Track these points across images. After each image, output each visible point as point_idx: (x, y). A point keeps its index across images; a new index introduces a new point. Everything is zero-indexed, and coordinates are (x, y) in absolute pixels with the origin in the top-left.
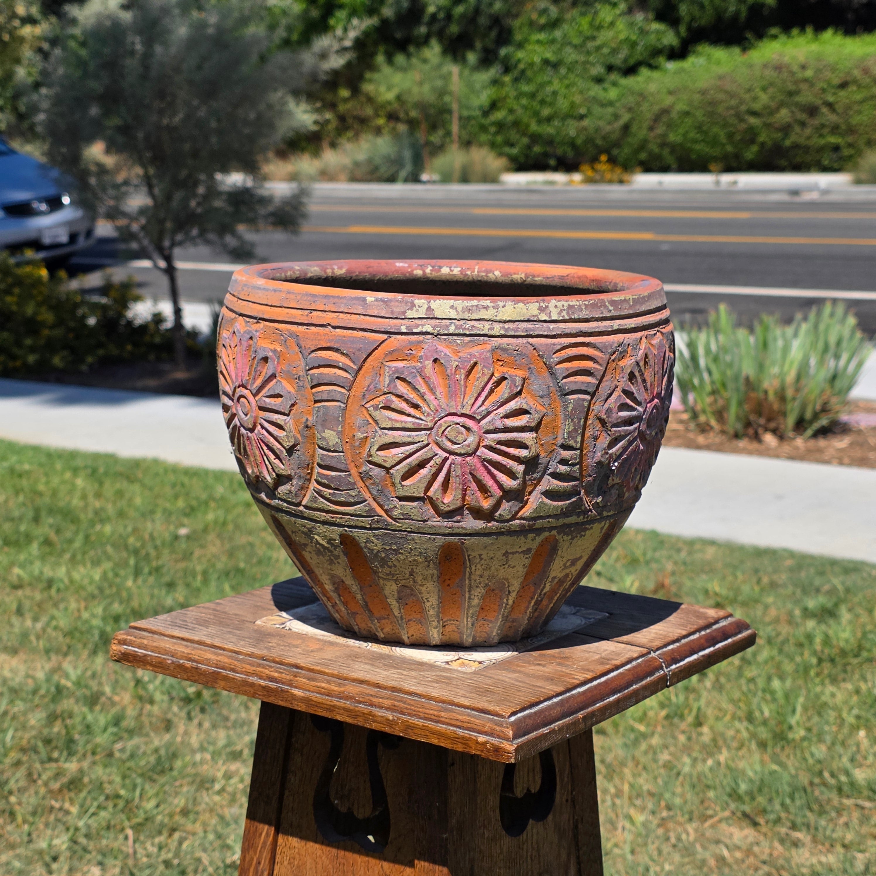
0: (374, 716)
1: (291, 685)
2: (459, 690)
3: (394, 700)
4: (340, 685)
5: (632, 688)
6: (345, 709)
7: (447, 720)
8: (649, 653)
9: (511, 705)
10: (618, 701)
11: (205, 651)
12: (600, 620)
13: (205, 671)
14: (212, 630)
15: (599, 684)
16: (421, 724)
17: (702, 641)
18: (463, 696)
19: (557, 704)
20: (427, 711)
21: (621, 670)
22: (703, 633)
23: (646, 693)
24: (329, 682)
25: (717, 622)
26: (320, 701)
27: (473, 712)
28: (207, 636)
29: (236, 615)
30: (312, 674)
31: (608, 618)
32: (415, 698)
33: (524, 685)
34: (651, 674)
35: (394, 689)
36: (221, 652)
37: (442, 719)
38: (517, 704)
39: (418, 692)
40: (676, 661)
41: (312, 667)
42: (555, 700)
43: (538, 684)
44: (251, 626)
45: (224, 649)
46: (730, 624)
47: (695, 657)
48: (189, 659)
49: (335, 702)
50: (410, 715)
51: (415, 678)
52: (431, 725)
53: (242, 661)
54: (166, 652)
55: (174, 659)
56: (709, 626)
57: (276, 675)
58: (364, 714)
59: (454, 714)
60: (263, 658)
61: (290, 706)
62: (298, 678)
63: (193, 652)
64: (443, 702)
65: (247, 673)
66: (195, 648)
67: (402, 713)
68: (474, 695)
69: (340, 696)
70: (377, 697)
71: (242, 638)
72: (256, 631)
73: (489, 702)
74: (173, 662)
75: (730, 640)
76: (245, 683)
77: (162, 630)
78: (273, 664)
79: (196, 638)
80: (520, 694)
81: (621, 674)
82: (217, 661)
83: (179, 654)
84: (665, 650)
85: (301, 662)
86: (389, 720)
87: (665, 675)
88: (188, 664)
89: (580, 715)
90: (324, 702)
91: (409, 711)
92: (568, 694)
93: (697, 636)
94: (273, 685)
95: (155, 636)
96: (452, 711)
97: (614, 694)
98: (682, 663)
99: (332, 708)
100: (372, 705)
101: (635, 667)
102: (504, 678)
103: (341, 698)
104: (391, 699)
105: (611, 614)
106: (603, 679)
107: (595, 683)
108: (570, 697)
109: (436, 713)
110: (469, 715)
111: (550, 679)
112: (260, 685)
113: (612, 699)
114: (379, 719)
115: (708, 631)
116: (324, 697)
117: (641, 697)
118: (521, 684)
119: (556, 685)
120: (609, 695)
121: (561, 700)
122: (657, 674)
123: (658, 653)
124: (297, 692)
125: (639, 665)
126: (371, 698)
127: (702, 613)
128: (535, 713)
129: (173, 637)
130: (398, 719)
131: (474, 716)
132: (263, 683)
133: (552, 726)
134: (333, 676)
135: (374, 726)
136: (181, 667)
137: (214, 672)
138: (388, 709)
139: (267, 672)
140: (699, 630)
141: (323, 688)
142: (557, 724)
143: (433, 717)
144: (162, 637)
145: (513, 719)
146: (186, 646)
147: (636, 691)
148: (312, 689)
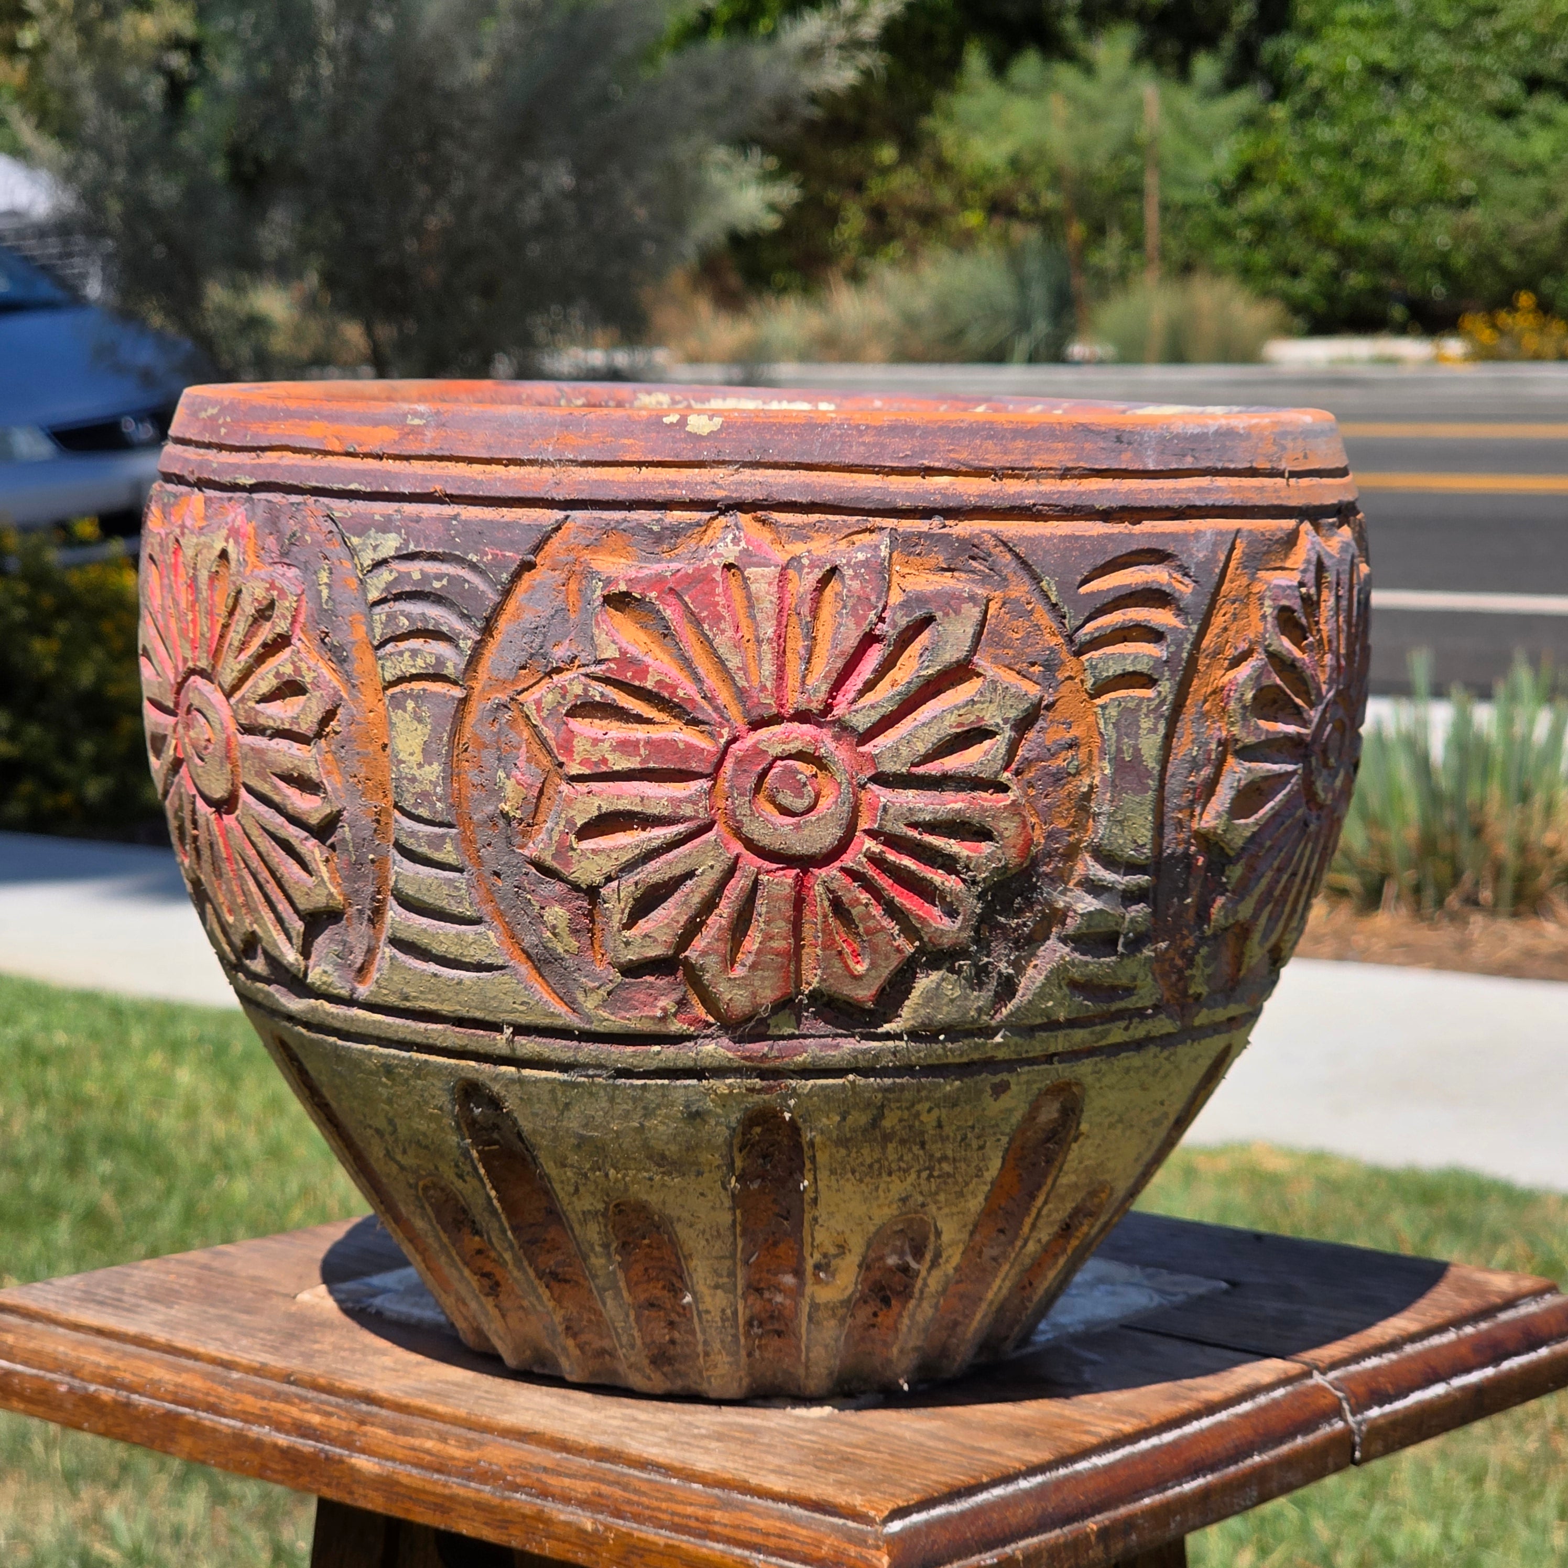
0: (548, 1522)
1: (349, 1446)
2: (769, 1458)
3: (601, 1480)
4: (469, 1444)
5: (1249, 1462)
6: (480, 1506)
7: (727, 1532)
8: (1308, 1374)
9: (898, 1491)
10: (1205, 1494)
11: (150, 1361)
12: (1201, 1298)
13: (145, 1411)
14: (178, 1312)
15: (1155, 1448)
16: (662, 1542)
17: (1463, 1350)
18: (780, 1472)
19: (1027, 1493)
20: (679, 1508)
21: (1222, 1416)
22: (1469, 1330)
23: (1290, 1477)
24: (443, 1438)
25: (1510, 1303)
26: (420, 1484)
27: (797, 1511)
28: (162, 1324)
29: (254, 1278)
30: (404, 1419)
31: (1226, 1292)
32: (654, 1476)
33: (950, 1447)
34: (1307, 1427)
35: (603, 1454)
36: (190, 1363)
37: (717, 1529)
38: (914, 1491)
39: (661, 1460)
40: (1383, 1399)
41: (405, 1400)
42: (1023, 1484)
43: (986, 1446)
44: (283, 1305)
45: (195, 1356)
46: (1550, 1311)
47: (1438, 1390)
48: (111, 1382)
49: (456, 1487)
50: (636, 1518)
51: (665, 1429)
52: (685, 1542)
53: (236, 1386)
54: (57, 1365)
55: (76, 1383)
56: (1488, 1312)
57: (316, 1419)
58: (524, 1516)
59: (746, 1516)
60: (287, 1378)
61: (348, 1500)
62: (368, 1428)
63: (120, 1364)
64: (723, 1484)
65: (247, 1417)
66: (125, 1354)
67: (618, 1514)
68: (808, 1469)
69: (471, 1472)
70: (559, 1474)
71: (248, 1332)
72: (290, 1316)
73: (841, 1484)
74: (71, 1390)
75: (1544, 1352)
76: (240, 1441)
77: (52, 1309)
78: (311, 1394)
79: (132, 1329)
80: (931, 1467)
81: (1221, 1424)
82: (176, 1385)
83: (88, 1369)
84: (1353, 1368)
85: (381, 1388)
86: (585, 1532)
87: (1348, 1433)
88: (107, 1394)
89: (1092, 1525)
90: (429, 1487)
91: (635, 1509)
92: (1062, 1472)
93: (1451, 1336)
94: (307, 1445)
95: (38, 1326)
96: (743, 1507)
97: (1195, 1473)
98: (1399, 1405)
99: (445, 1504)
100: (544, 1494)
101: (1262, 1410)
102: (900, 1432)
103: (469, 1477)
104: (593, 1479)
105: (1234, 1284)
106: (1168, 1437)
107: (1144, 1445)
108: (1067, 1478)
109: (701, 1512)
110: (783, 1517)
111: (1024, 1434)
112: (275, 1446)
113: (1189, 1487)
114: (559, 1531)
115: (1483, 1326)
116: (428, 1475)
117: (1274, 1485)
118: (941, 1445)
119: (1035, 1447)
120: (1179, 1479)
121: (1043, 1485)
122: (1325, 1430)
123: (1332, 1375)
124: (362, 1462)
125: (1275, 1403)
126: (545, 1477)
127: (1477, 1283)
128: (962, 1515)
129: (76, 1327)
130: (608, 1528)
131: (796, 1521)
132: (282, 1440)
133: (1008, 1549)
134: (455, 1421)
135: (548, 1548)
136: (91, 1401)
137: (168, 1413)
138: (584, 1504)
139: (294, 1412)
140: (1457, 1323)
141: (428, 1452)
142: (1022, 1544)
143: (693, 1523)
144: (52, 1328)
145: (896, 1526)
146: (107, 1350)
147: (1261, 1473)
148: (400, 1453)
